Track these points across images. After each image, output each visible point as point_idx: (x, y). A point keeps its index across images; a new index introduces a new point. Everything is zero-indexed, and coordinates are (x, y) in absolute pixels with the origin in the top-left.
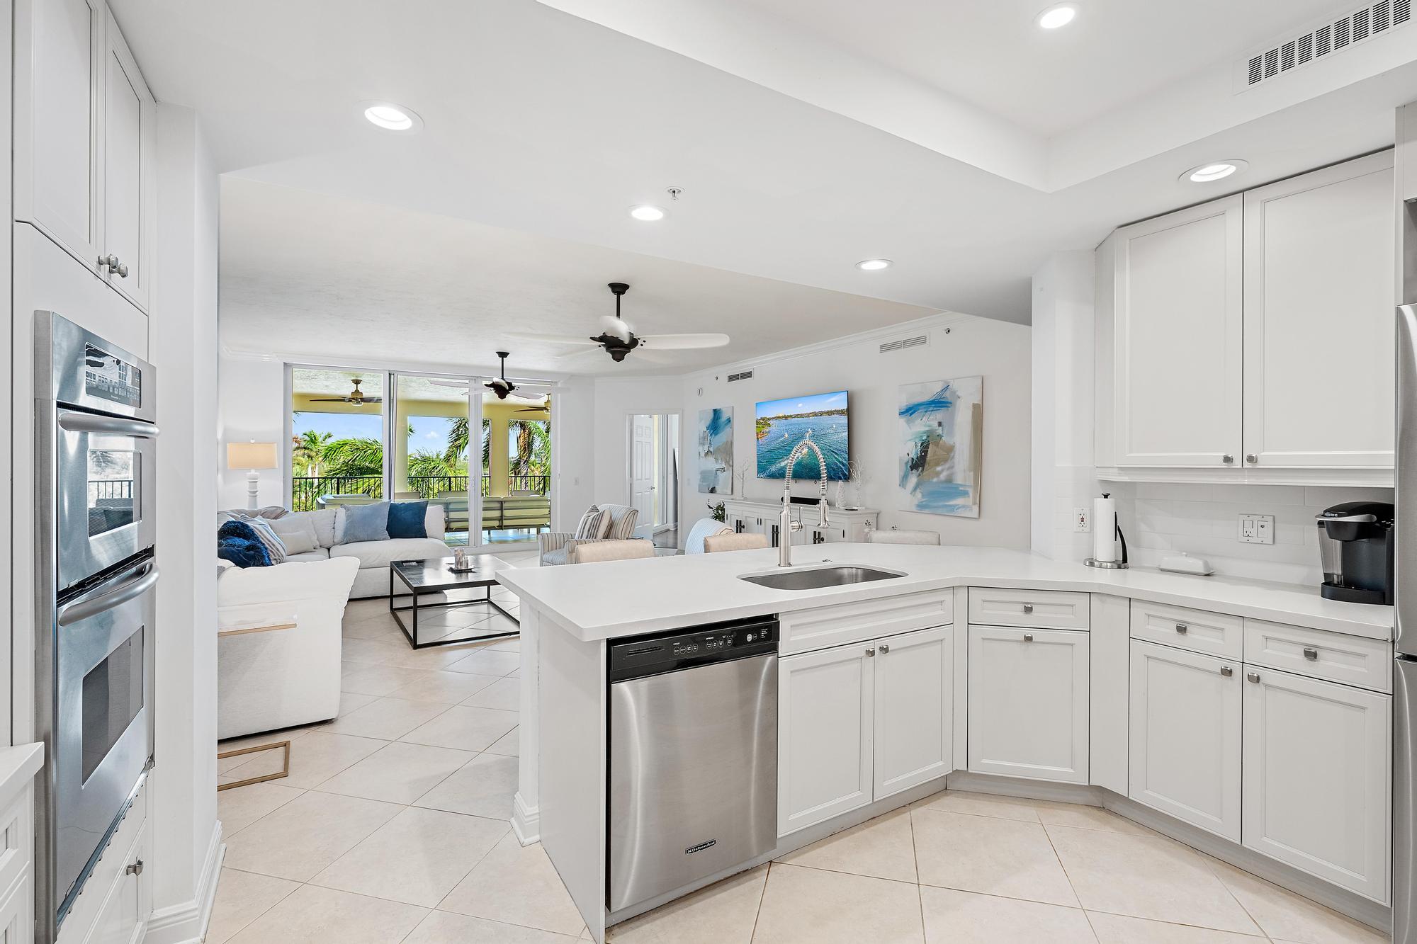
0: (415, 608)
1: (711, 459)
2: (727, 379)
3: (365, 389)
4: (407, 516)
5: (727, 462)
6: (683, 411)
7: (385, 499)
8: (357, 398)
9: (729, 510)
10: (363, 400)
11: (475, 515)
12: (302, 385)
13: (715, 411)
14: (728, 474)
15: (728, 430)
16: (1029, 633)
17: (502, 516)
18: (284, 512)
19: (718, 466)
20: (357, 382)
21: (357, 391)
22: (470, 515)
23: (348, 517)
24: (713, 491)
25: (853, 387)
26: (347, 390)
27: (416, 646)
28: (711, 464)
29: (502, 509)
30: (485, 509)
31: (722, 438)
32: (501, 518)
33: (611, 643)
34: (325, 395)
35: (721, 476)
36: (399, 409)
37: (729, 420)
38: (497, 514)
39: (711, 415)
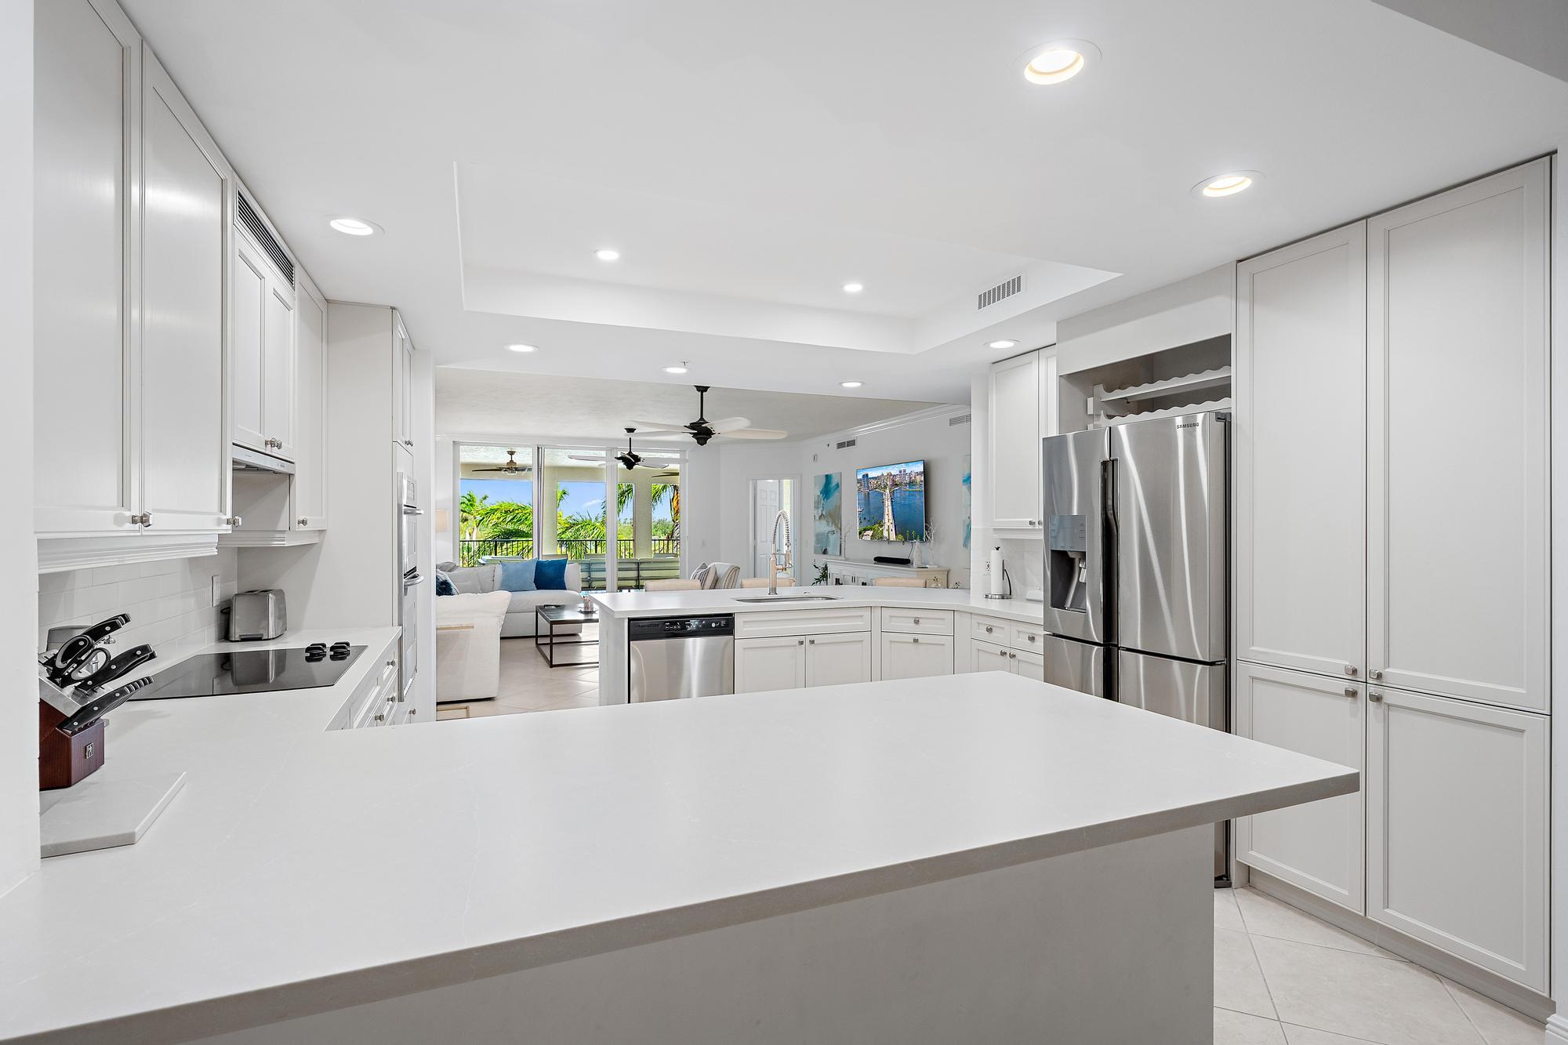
0: (551, 644)
1: (824, 522)
2: (836, 446)
3: (519, 460)
4: (550, 571)
5: (836, 525)
6: (801, 477)
7: (536, 556)
8: (512, 467)
9: (832, 570)
10: (516, 469)
11: (611, 575)
12: (469, 456)
13: (827, 476)
14: (837, 535)
15: (836, 494)
16: (917, 637)
17: (639, 576)
18: (455, 567)
19: (830, 529)
20: (512, 453)
21: (512, 461)
22: (607, 575)
23: (504, 571)
24: (825, 552)
25: (925, 457)
26: (503, 459)
27: (552, 666)
28: (824, 527)
29: (638, 570)
30: (620, 570)
31: (833, 499)
32: (638, 579)
33: (630, 620)
34: (484, 465)
35: (832, 538)
36: (546, 474)
37: (838, 486)
38: (633, 574)
39: (824, 481)
